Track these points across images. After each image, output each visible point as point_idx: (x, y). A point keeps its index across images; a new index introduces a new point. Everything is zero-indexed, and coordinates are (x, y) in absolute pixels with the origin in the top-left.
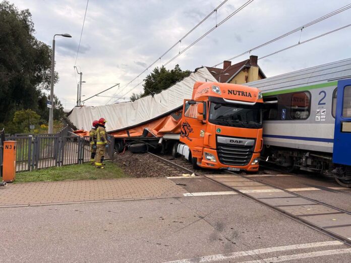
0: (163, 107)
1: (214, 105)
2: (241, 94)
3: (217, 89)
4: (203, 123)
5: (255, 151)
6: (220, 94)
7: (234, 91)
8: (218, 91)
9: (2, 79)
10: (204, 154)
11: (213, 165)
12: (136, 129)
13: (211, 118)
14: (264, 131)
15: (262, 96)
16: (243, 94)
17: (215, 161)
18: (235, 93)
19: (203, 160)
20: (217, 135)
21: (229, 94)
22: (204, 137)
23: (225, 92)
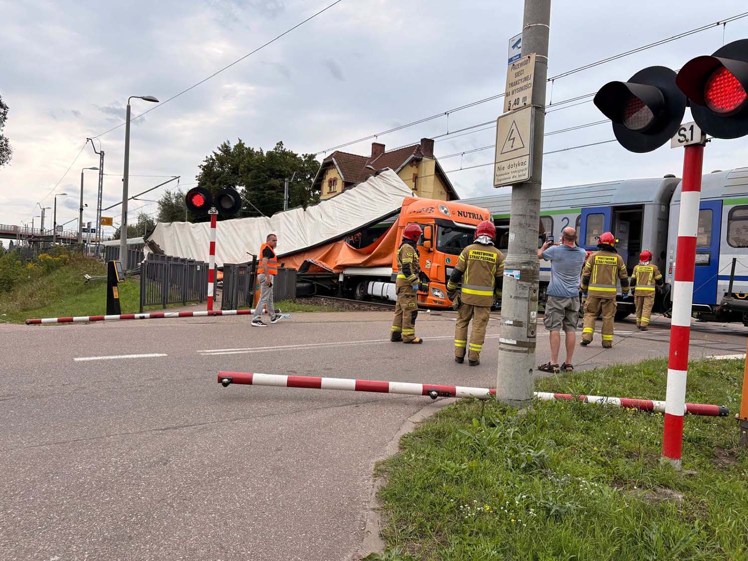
0: (329, 228)
1: (441, 230)
2: (471, 216)
3: (445, 209)
4: (429, 251)
6: (449, 216)
7: (464, 212)
8: (446, 212)
10: (431, 290)
11: (441, 303)
15: (493, 220)
16: (474, 215)
17: (443, 298)
18: (466, 215)
19: (428, 297)
20: (446, 267)
21: (459, 216)
22: (430, 269)
23: (454, 214)
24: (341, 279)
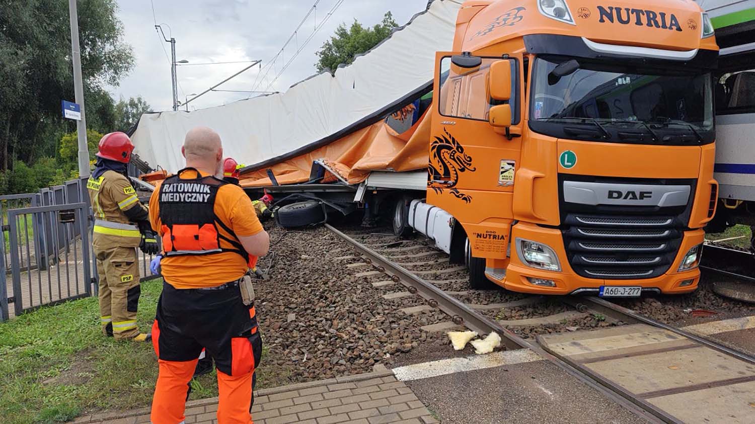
0: (361, 101)
1: (544, 68)
2: (644, 19)
3: (559, 4)
4: (509, 136)
5: (690, 226)
6: (569, 25)
7: (618, 10)
8: (559, 13)
9: (3, 65)
10: (516, 246)
11: (548, 282)
12: (294, 161)
13: (538, 115)
14: (718, 152)
15: (712, 30)
16: (652, 19)
17: (554, 267)
18: (625, 18)
19: (510, 267)
20: (562, 177)
21: (602, 21)
22: (513, 185)
23: (586, 16)
24: (358, 197)
